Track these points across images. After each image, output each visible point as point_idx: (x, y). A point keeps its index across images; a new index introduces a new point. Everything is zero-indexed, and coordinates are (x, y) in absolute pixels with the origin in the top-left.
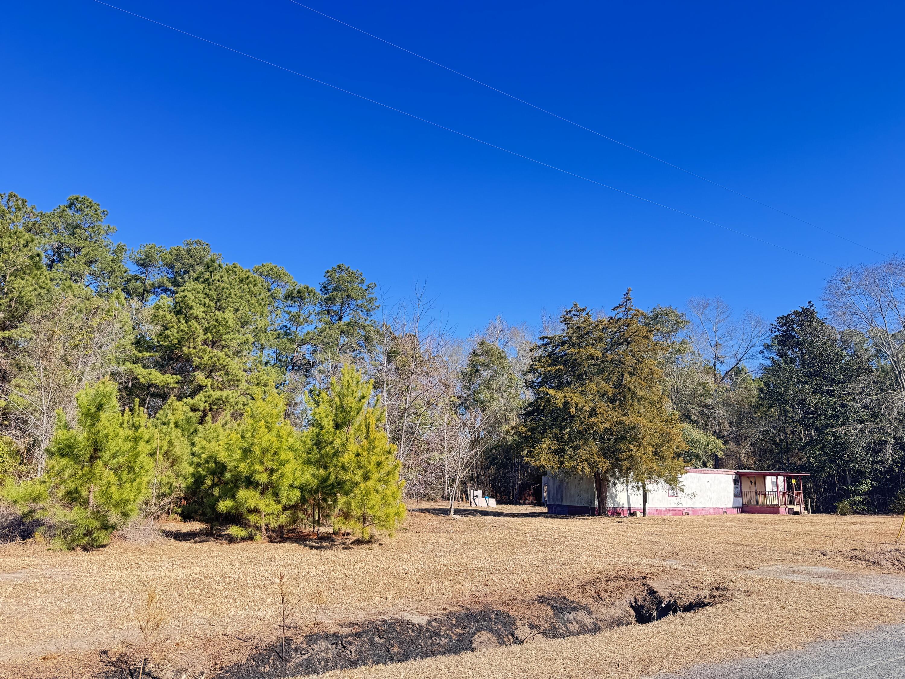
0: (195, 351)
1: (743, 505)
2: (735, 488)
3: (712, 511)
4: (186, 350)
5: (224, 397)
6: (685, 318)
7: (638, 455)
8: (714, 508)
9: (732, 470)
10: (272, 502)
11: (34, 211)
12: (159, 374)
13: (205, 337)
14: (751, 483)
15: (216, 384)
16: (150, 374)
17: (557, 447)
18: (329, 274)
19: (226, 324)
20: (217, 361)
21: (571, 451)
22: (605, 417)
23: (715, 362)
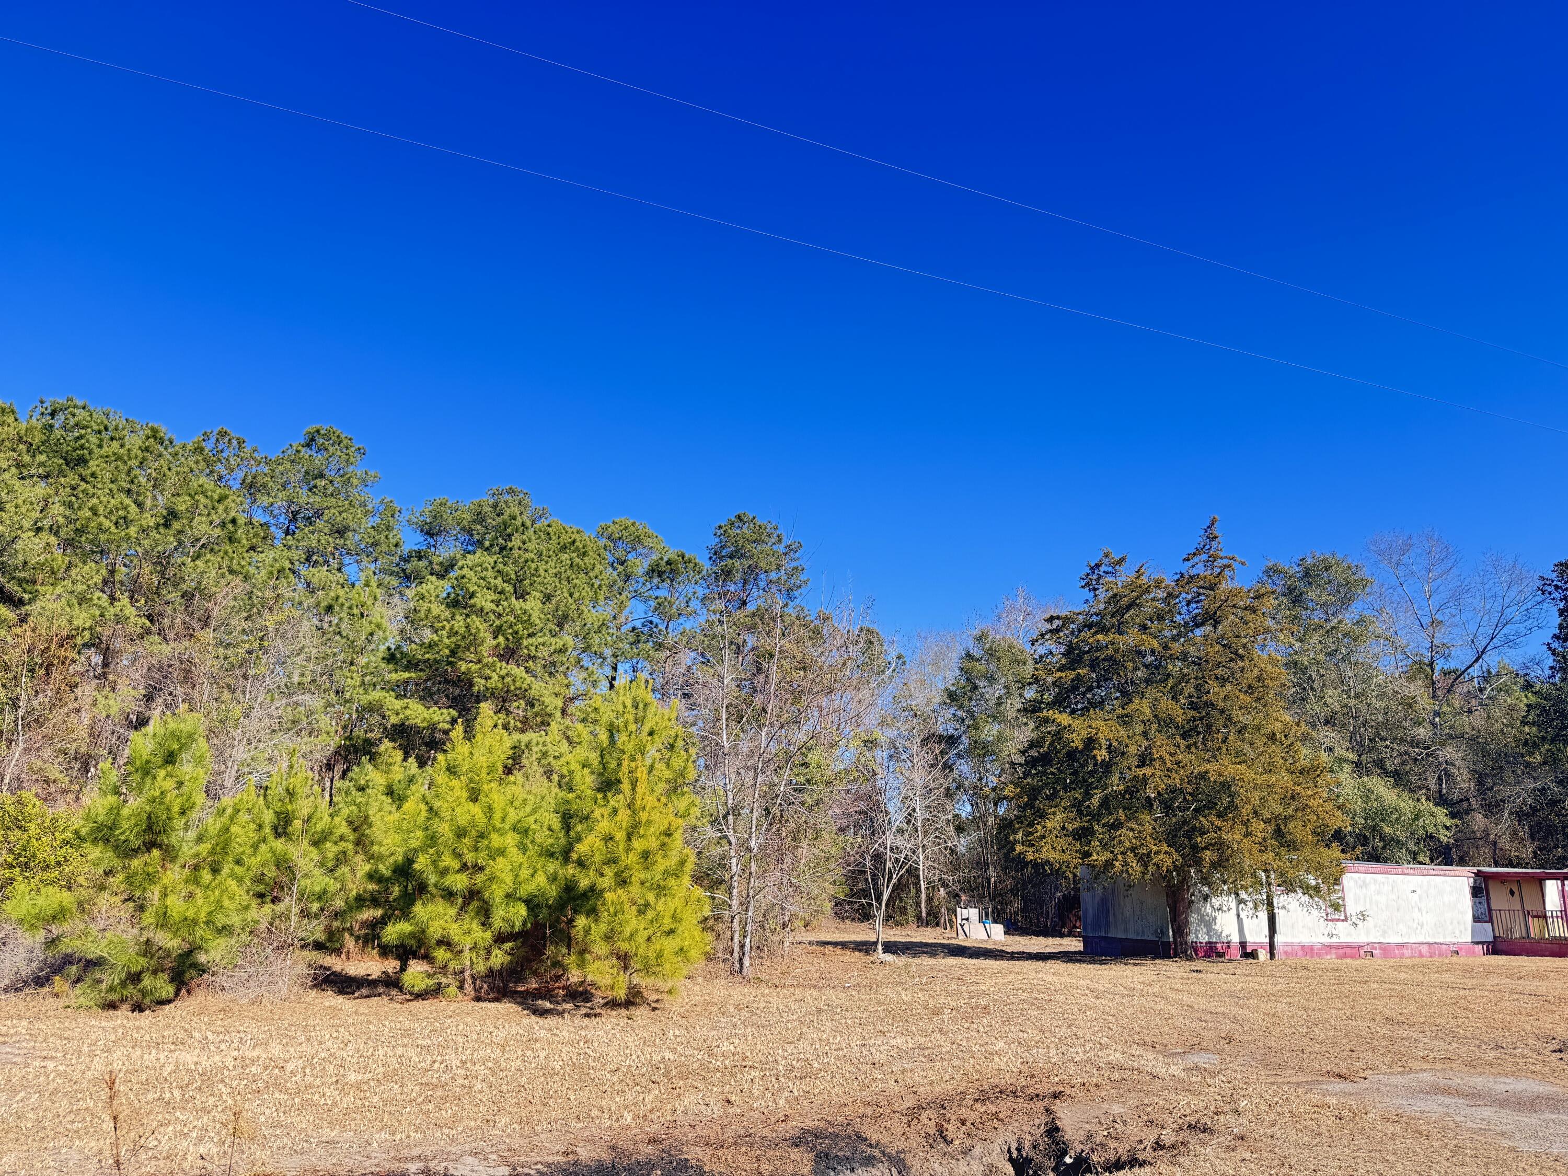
0: (478, 667)
1: (1495, 937)
2: (1475, 903)
3: (1425, 950)
4: (463, 666)
5: (523, 744)
6: (1364, 573)
7: (1234, 837)
8: (1430, 944)
9: (1467, 868)
10: (475, 926)
11: (256, 455)
12: (421, 708)
13: (495, 642)
14: (1512, 893)
15: (512, 722)
16: (406, 708)
17: (1077, 825)
18: (722, 530)
19: (529, 620)
20: (511, 683)
21: (1103, 833)
22: (1169, 765)
23: (1432, 657)
